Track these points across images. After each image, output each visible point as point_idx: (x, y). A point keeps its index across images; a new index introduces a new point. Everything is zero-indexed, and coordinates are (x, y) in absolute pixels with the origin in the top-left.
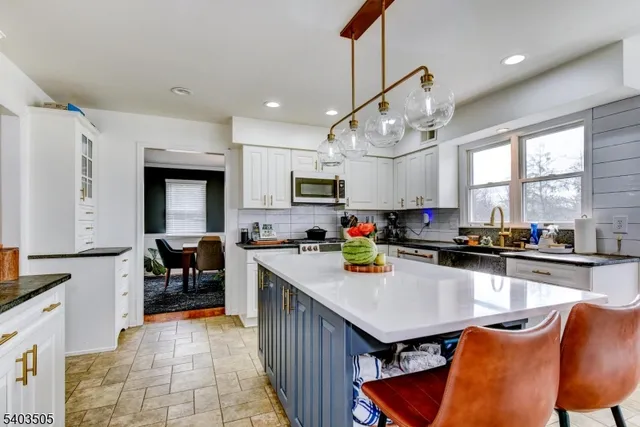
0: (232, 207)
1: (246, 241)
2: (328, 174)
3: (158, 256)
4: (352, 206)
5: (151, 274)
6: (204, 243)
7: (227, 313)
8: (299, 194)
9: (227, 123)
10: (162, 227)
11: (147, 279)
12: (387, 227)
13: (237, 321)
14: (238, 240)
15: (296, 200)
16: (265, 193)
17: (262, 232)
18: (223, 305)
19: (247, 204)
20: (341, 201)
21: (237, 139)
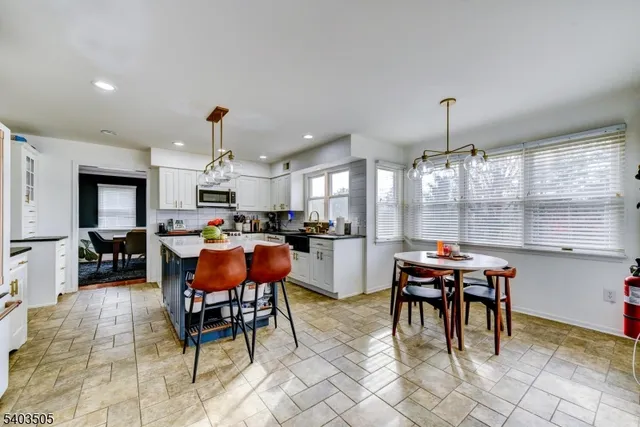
0: (152, 208)
1: (162, 231)
2: (223, 187)
3: (91, 245)
4: (240, 208)
5: (84, 260)
6: (131, 234)
7: (148, 281)
8: (202, 200)
9: (148, 150)
10: (95, 222)
11: (80, 264)
12: (267, 223)
13: (155, 285)
14: (157, 230)
15: (200, 204)
16: (176, 199)
17: (175, 225)
18: (145, 277)
19: (163, 206)
20: (233, 205)
21: (154, 163)
